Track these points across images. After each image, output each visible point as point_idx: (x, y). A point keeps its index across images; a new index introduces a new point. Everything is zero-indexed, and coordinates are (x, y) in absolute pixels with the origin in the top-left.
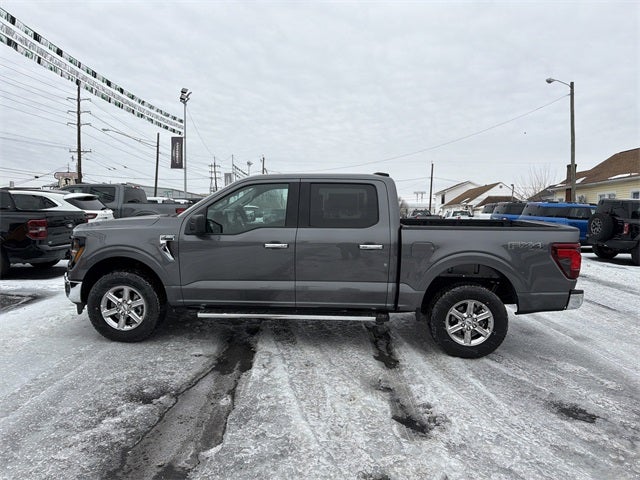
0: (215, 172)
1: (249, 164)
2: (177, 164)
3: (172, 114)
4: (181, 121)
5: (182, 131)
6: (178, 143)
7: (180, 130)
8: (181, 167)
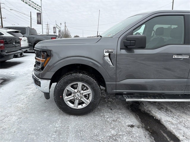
0: (48, 27)
1: (61, 24)
2: (39, 23)
3: (37, 4)
4: (40, 7)
5: (41, 10)
6: (39, 15)
7: (40, 10)
8: (41, 24)
